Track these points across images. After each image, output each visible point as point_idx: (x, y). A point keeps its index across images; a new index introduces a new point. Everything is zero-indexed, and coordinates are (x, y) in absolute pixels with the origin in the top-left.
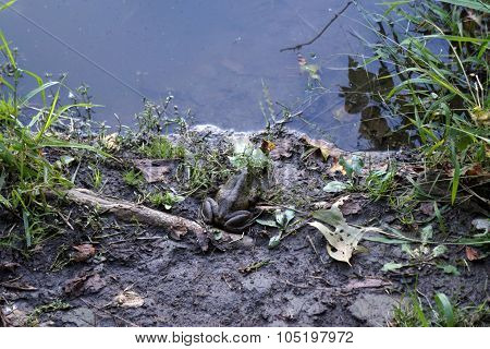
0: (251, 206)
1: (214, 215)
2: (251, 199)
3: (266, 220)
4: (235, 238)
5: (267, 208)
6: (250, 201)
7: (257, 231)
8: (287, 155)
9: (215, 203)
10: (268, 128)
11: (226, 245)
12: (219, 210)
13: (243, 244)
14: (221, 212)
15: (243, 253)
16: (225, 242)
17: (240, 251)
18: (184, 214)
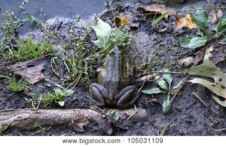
1: (105, 99)
3: (149, 88)
4: (131, 113)
8: (136, 25)
9: (101, 88)
11: (126, 123)
12: (108, 92)
13: (139, 116)
14: (111, 93)
15: (143, 125)
16: (124, 120)
17: (139, 124)
18: (77, 105)
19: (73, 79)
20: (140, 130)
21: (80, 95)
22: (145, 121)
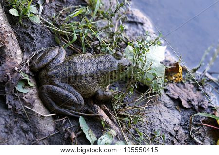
0: (93, 99)
1: (46, 67)
2: (101, 93)
3: (91, 127)
4: (39, 109)
5: (105, 118)
6: (97, 93)
7: (69, 127)
8: (185, 104)
9: (62, 58)
10: (195, 71)
12: (57, 67)
13: (38, 123)
14: (57, 71)
15: (26, 132)
16: (23, 100)
17: (25, 126)
18: (25, 40)
19: (61, 27)
20: (16, 129)
21: (41, 42)
22: (34, 133)
